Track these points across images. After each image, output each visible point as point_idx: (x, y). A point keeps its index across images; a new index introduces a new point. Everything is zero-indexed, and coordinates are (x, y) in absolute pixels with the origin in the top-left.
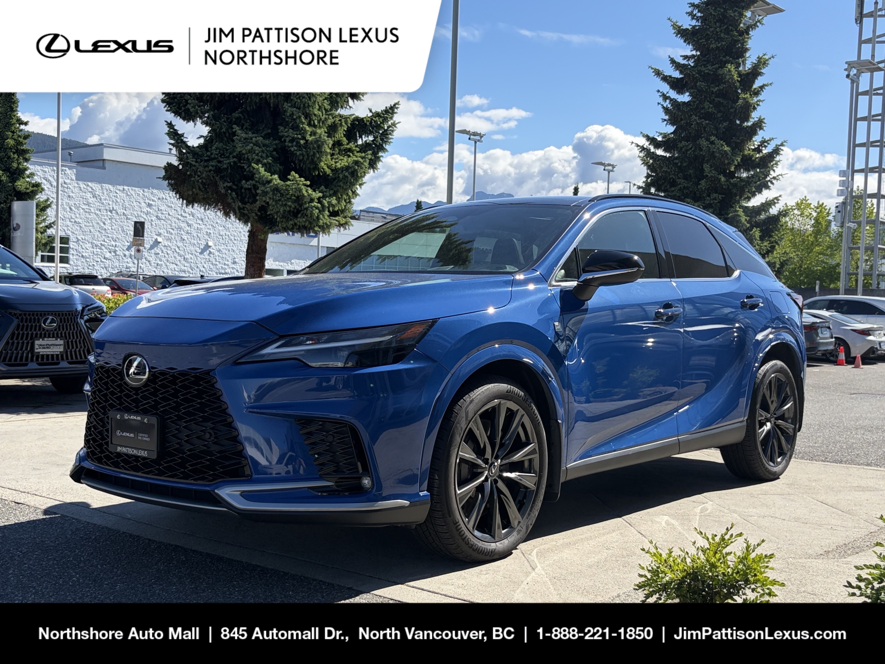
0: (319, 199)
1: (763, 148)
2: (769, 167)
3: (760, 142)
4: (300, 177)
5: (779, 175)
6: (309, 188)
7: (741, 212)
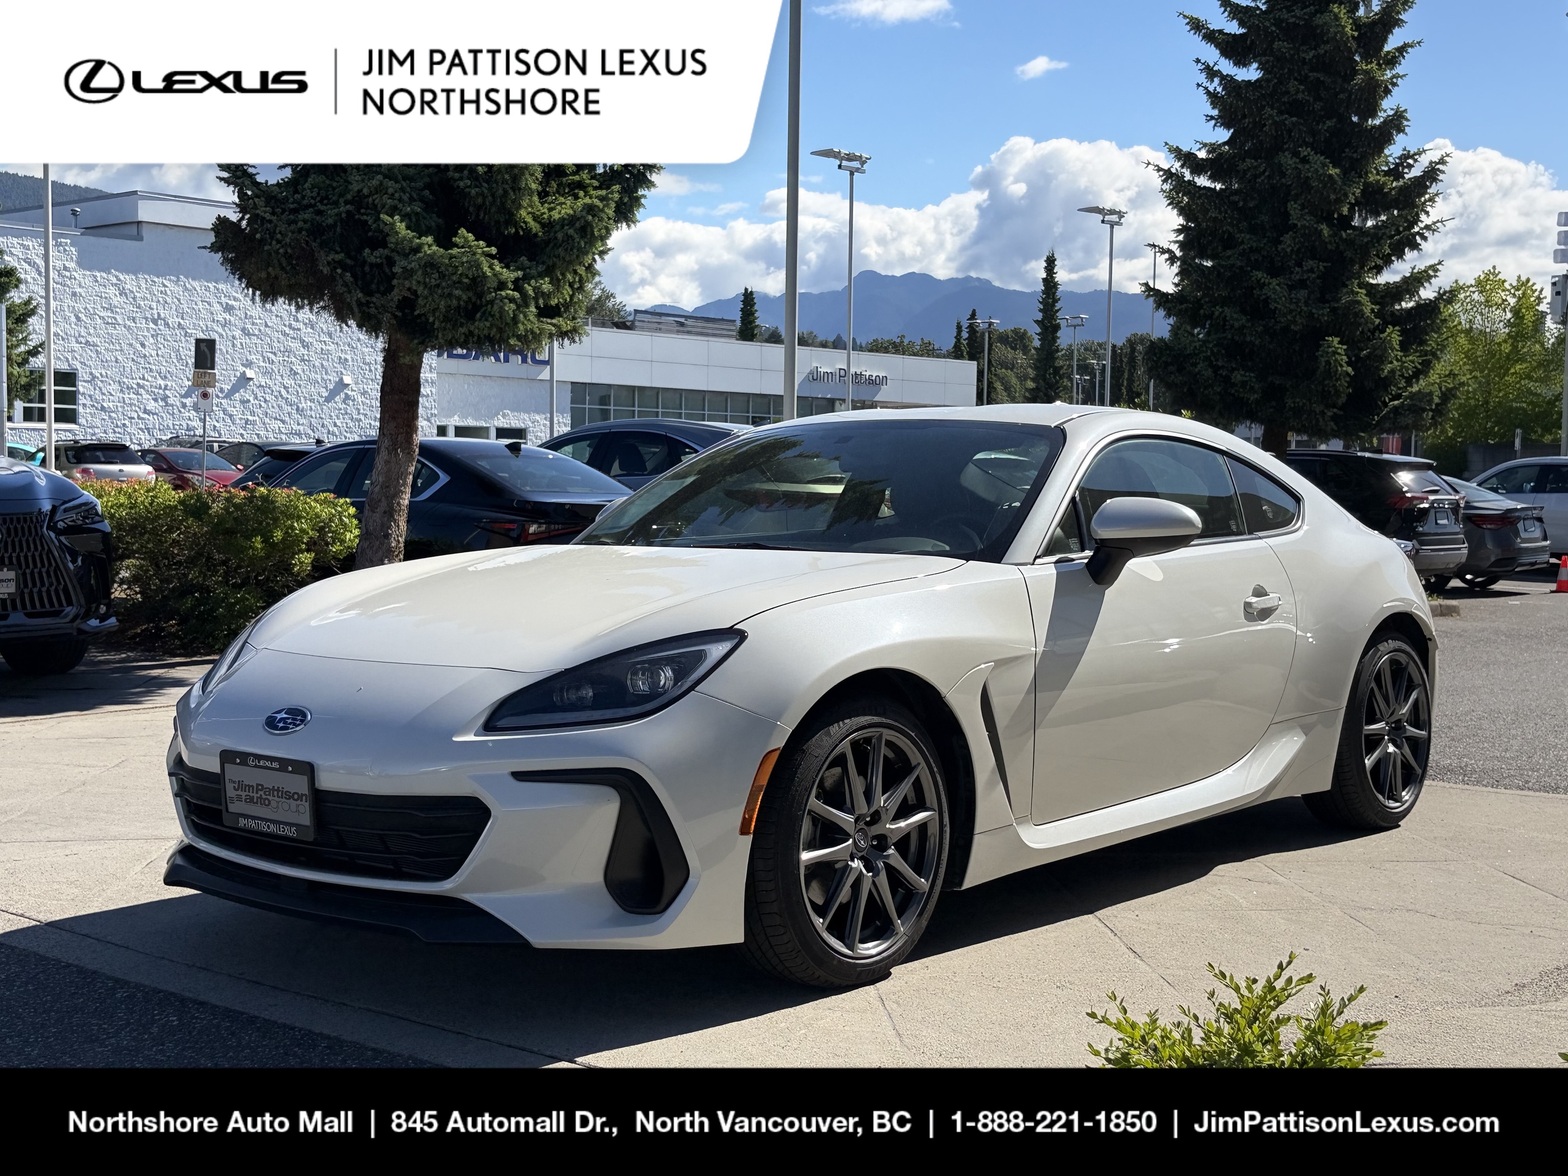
0: (516, 281)
1: (1406, 170)
2: (1417, 207)
3: (1400, 158)
4: (477, 240)
5: (1438, 221)
6: (496, 262)
7: (1362, 293)
